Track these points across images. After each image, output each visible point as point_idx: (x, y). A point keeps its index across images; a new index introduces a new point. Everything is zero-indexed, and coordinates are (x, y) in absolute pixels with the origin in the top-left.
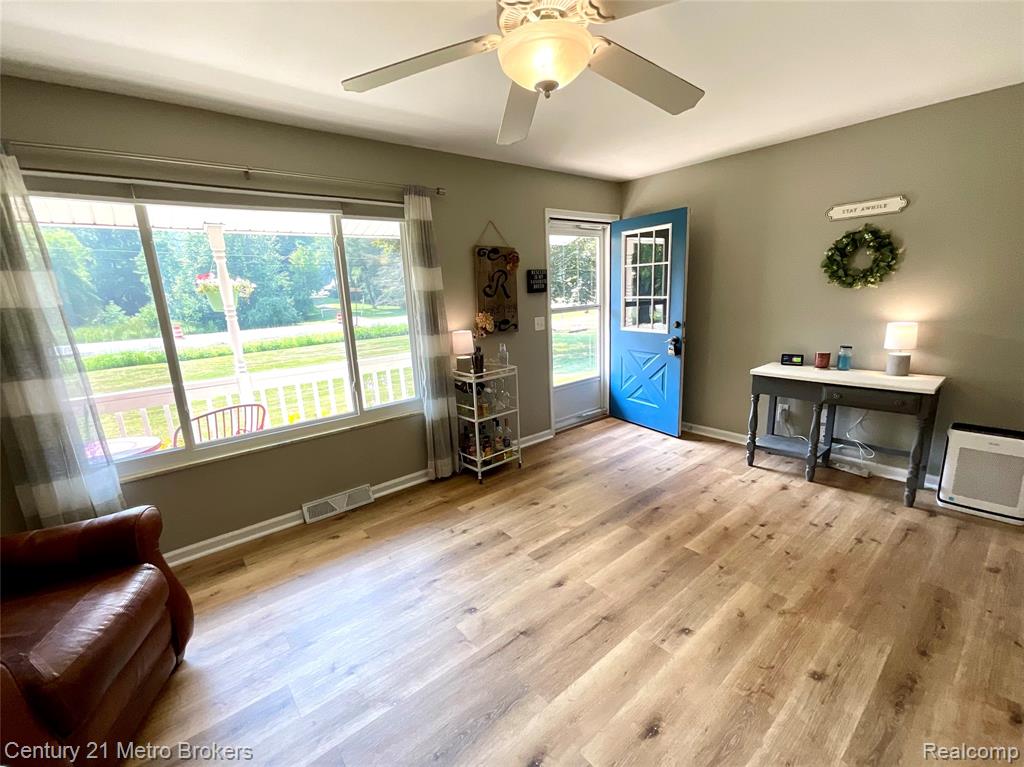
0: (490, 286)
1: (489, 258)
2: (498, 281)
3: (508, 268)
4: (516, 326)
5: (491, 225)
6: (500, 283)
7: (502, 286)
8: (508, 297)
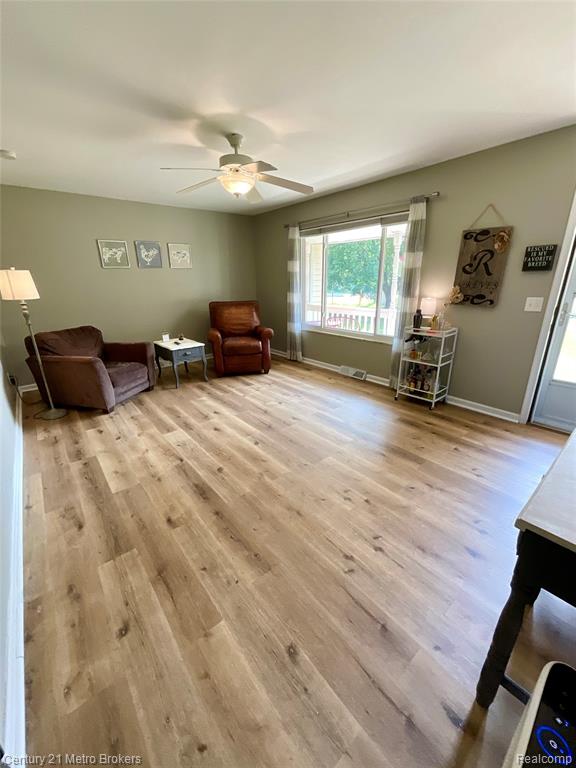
0: (471, 265)
1: (476, 240)
2: (481, 260)
3: (496, 246)
4: (492, 302)
5: (491, 209)
6: (483, 261)
7: (486, 264)
8: (489, 274)
